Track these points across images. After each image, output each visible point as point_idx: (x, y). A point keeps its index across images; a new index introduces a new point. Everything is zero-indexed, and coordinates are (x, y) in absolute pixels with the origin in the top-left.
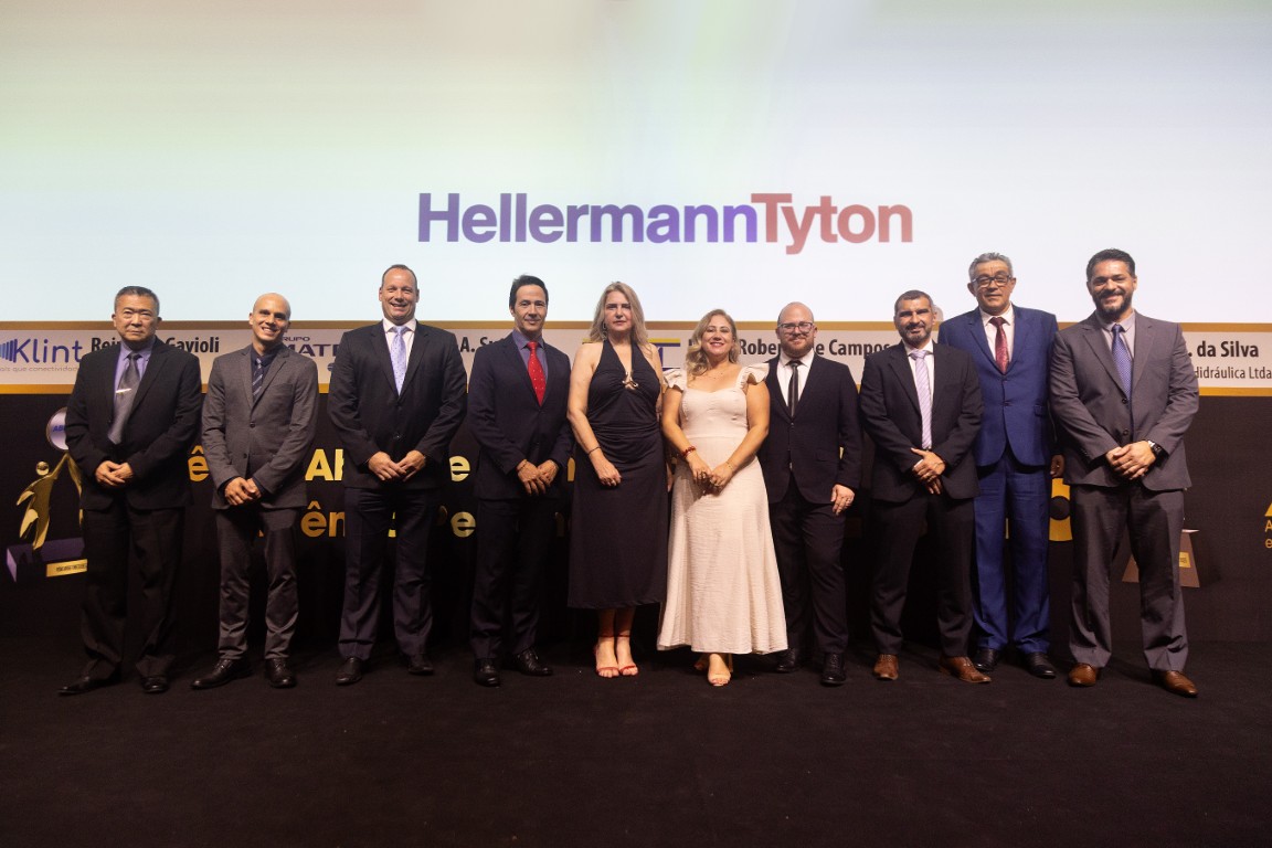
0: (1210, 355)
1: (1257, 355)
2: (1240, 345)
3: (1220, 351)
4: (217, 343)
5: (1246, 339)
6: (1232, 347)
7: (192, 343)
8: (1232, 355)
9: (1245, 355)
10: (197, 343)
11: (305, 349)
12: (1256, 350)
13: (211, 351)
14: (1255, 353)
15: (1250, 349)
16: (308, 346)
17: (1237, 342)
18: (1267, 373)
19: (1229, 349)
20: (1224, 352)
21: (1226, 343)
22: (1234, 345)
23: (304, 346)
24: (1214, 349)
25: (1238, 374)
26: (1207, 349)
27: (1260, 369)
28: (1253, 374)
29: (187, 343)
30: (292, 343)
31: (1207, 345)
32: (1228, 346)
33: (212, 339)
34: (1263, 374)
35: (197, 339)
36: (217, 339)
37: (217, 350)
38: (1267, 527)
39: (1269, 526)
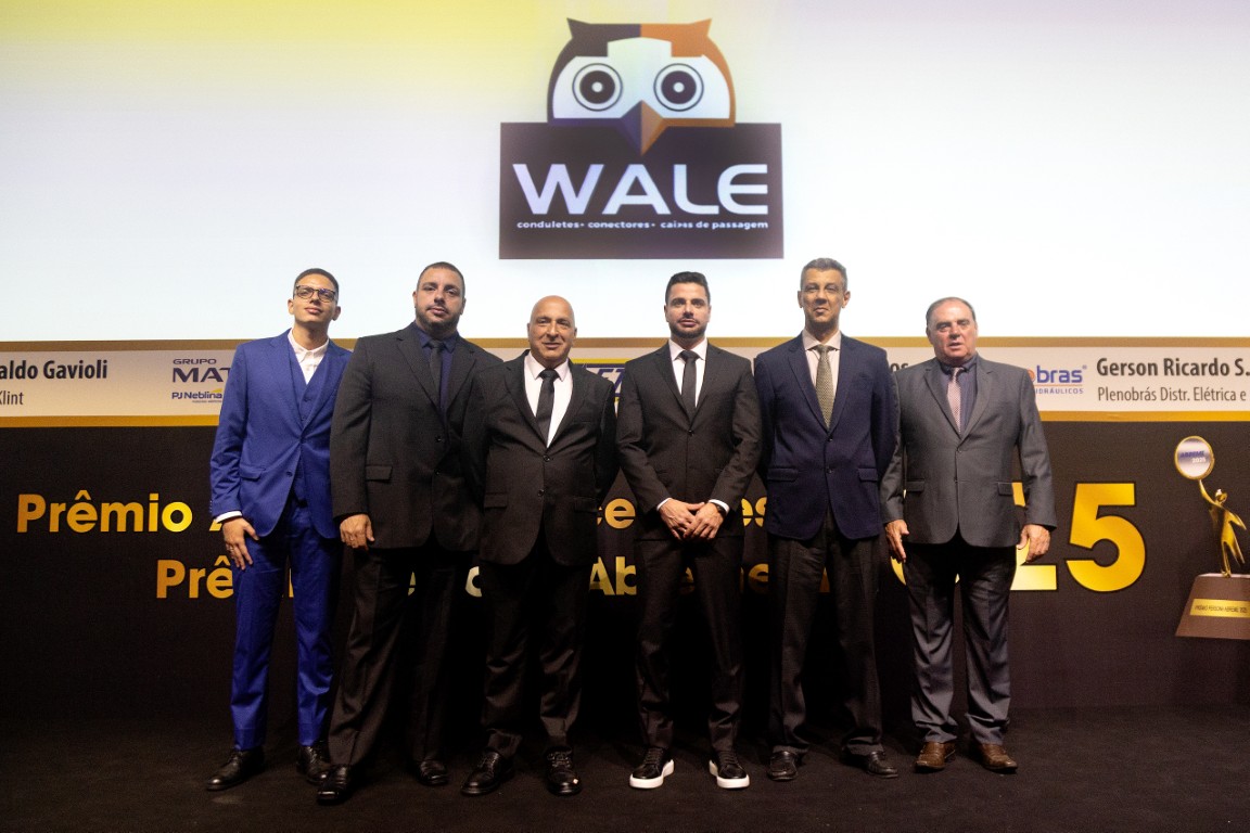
4: (105, 367)
7: (76, 367)
10: (81, 367)
11: (211, 374)
13: (98, 376)
16: (214, 370)
23: (210, 370)
29: (70, 367)
30: (196, 366)
33: (99, 362)
35: (81, 362)
36: (105, 361)
37: (105, 376)
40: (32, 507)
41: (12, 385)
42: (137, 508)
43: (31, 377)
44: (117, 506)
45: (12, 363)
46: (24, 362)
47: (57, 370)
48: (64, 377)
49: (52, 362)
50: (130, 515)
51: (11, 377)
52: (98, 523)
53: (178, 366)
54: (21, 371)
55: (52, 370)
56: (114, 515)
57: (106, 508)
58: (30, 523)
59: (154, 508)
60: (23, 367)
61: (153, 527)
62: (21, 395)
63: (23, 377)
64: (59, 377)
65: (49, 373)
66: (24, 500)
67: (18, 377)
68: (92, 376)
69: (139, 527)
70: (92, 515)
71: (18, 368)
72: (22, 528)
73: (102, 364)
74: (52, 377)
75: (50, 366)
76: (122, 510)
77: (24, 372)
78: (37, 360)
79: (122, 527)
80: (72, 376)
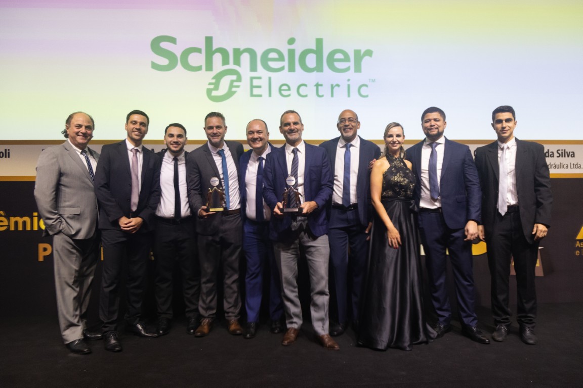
0: (551, 157)
1: (574, 156)
2: (566, 151)
3: (556, 154)
4: (9, 153)
5: (569, 148)
6: (562, 153)
8: (562, 157)
9: (568, 156)
13: (6, 157)
14: (573, 155)
15: (571, 154)
17: (565, 150)
18: (579, 166)
19: (561, 153)
20: (558, 155)
21: (559, 150)
22: (563, 151)
24: (553, 154)
25: (565, 166)
26: (550, 154)
27: (575, 164)
28: (572, 167)
31: (550, 151)
32: (560, 152)
33: (6, 150)
34: (577, 166)
36: (9, 150)
37: (9, 157)
38: (577, 245)
39: (578, 244)
42: (27, 219)
44: (18, 219)
50: (24, 223)
52: (9, 226)
56: (16, 223)
57: (13, 220)
59: (36, 219)
61: (36, 228)
68: (2, 157)
69: (28, 228)
70: (6, 223)
73: (7, 151)
76: (20, 220)
79: (20, 228)
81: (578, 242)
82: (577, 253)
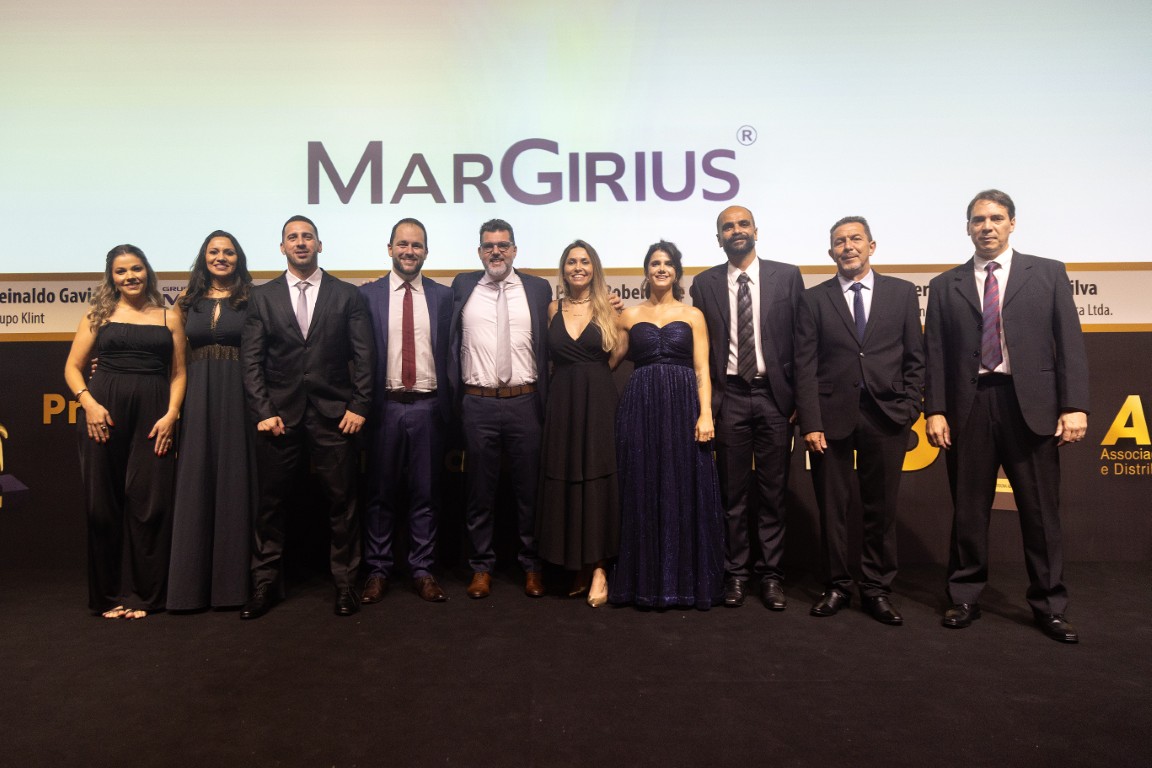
1: (1095, 293)
2: (1080, 283)
5: (1089, 278)
7: (85, 293)
9: (1084, 293)
12: (1095, 288)
14: (1094, 290)
15: (1089, 288)
17: (1077, 282)
27: (1098, 306)
28: (1092, 311)
29: (80, 294)
34: (1103, 311)
35: (89, 289)
38: (1103, 455)
39: (1105, 454)
40: (54, 404)
41: (35, 308)
43: (49, 301)
45: (34, 289)
46: (44, 289)
47: (70, 296)
48: (76, 301)
49: (66, 289)
51: (34, 301)
53: (166, 293)
54: (41, 297)
55: (67, 296)
58: (53, 417)
60: (43, 293)
62: (42, 316)
63: (43, 301)
64: (72, 301)
65: (64, 299)
66: (48, 398)
67: (39, 301)
71: (39, 294)
72: (47, 420)
74: (67, 301)
75: (65, 293)
77: (45, 297)
78: (54, 287)
80: (83, 300)
81: (1105, 450)
82: (1104, 470)
